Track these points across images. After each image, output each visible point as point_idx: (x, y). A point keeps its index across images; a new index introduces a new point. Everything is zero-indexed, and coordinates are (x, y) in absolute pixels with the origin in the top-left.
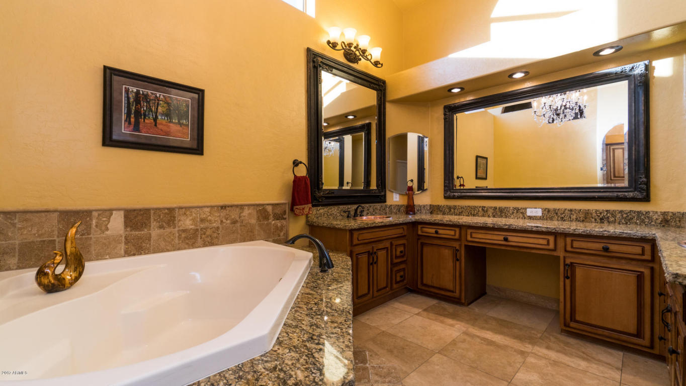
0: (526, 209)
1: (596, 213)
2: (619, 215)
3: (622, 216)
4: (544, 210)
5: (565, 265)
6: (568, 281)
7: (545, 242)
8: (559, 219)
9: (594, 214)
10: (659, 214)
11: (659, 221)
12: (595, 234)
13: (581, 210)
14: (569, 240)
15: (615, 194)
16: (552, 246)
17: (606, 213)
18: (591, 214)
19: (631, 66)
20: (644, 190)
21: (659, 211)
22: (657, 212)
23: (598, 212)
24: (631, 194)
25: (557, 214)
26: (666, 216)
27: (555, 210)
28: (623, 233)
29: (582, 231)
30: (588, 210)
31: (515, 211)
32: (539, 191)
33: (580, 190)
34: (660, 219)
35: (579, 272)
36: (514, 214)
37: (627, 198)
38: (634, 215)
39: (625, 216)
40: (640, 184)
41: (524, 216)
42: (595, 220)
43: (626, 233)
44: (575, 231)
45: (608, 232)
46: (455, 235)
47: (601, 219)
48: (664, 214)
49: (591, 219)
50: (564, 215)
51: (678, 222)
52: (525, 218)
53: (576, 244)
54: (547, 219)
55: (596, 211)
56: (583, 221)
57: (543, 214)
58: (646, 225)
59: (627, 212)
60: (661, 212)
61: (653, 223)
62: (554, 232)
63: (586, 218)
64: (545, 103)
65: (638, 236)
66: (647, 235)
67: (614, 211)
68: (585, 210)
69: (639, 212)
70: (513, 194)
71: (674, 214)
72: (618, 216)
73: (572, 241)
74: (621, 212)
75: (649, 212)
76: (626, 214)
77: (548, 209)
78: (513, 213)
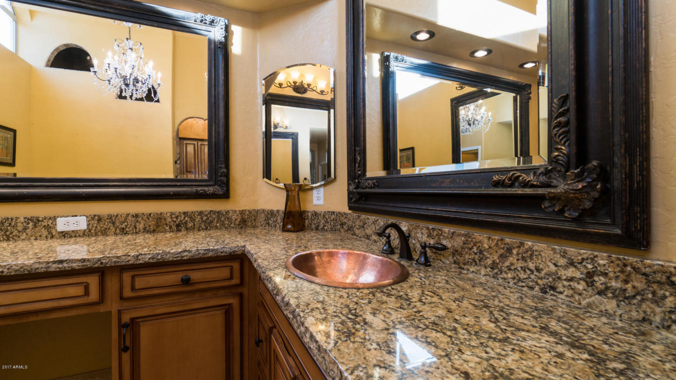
0: (55, 218)
1: (171, 218)
2: (198, 219)
3: (202, 218)
4: (91, 218)
5: (122, 326)
6: (126, 357)
7: (79, 291)
8: (118, 231)
9: (169, 220)
10: (238, 213)
11: (237, 222)
12: (171, 259)
13: (150, 214)
14: (127, 277)
15: (194, 189)
16: (94, 295)
17: (183, 216)
18: (165, 219)
20: (224, 183)
21: (238, 209)
22: (235, 211)
23: (173, 216)
24: (211, 190)
25: (114, 223)
26: (244, 216)
27: (110, 217)
28: (209, 250)
29: (150, 256)
30: (161, 213)
31: (31, 225)
32: (81, 184)
33: (149, 184)
34: (239, 220)
35: (145, 332)
36: (28, 231)
37: (207, 194)
38: (214, 216)
39: (205, 218)
40: (220, 176)
41: (50, 233)
42: (170, 227)
43: (212, 250)
44: (138, 259)
45: (189, 251)
47: (178, 226)
48: (242, 212)
49: (165, 226)
50: (126, 224)
51: (253, 221)
52: (52, 237)
53: (140, 283)
54: (96, 235)
55: (172, 214)
56: (154, 231)
57: (88, 225)
58: (226, 228)
59: (207, 213)
60: (240, 211)
61: (232, 225)
62: (98, 267)
63: (158, 226)
64: (109, 64)
65: (226, 253)
66: (236, 249)
67: (192, 212)
68: (158, 214)
69: (219, 213)
70: (25, 191)
71: (250, 212)
72: (197, 220)
73: (133, 277)
74: (201, 213)
75: (228, 211)
76: (206, 215)
77: (99, 216)
78: (25, 229)
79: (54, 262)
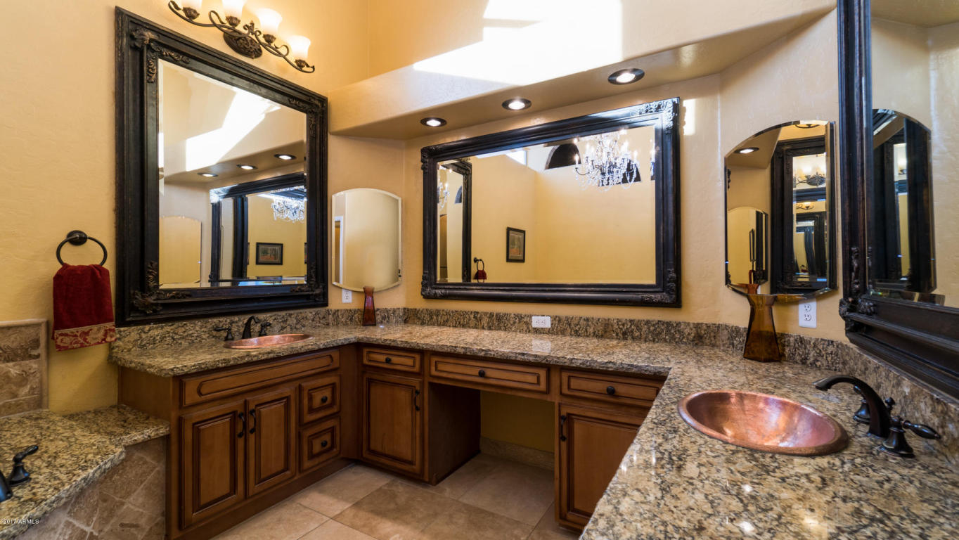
0: (530, 316)
1: (618, 324)
2: (645, 328)
3: (649, 328)
4: (556, 320)
5: (561, 418)
6: (564, 444)
8: (573, 333)
9: (615, 326)
10: (692, 326)
11: (691, 337)
12: (598, 368)
13: (599, 319)
14: (565, 375)
15: (640, 296)
16: (543, 387)
17: (629, 324)
18: (612, 326)
19: (657, 103)
20: (673, 290)
21: (691, 322)
22: (689, 324)
23: (620, 323)
24: (657, 297)
25: (570, 325)
26: (699, 330)
27: (567, 319)
28: (632, 365)
29: (580, 362)
30: (609, 319)
31: (517, 320)
32: (547, 289)
33: (598, 289)
34: (693, 335)
35: (578, 428)
36: (516, 325)
37: (654, 303)
38: (662, 327)
39: (652, 328)
40: (669, 282)
41: (528, 328)
42: (617, 334)
43: (637, 367)
44: (571, 363)
45: (614, 363)
46: (414, 366)
47: (624, 334)
48: (698, 326)
49: (612, 332)
50: (579, 326)
51: (713, 339)
52: (529, 331)
53: (575, 383)
54: (557, 334)
55: (619, 321)
56: (602, 336)
57: (552, 324)
58: (676, 342)
59: (654, 323)
60: (694, 324)
61: (684, 340)
62: (545, 364)
63: (606, 332)
65: (650, 372)
66: (662, 370)
67: (639, 321)
68: (605, 320)
69: (668, 324)
70: (514, 293)
71: (708, 327)
72: (644, 330)
73: (569, 377)
74: (648, 322)
75: (680, 323)
76: (654, 325)
77: (559, 317)
78: (514, 323)
79: (520, 354)
